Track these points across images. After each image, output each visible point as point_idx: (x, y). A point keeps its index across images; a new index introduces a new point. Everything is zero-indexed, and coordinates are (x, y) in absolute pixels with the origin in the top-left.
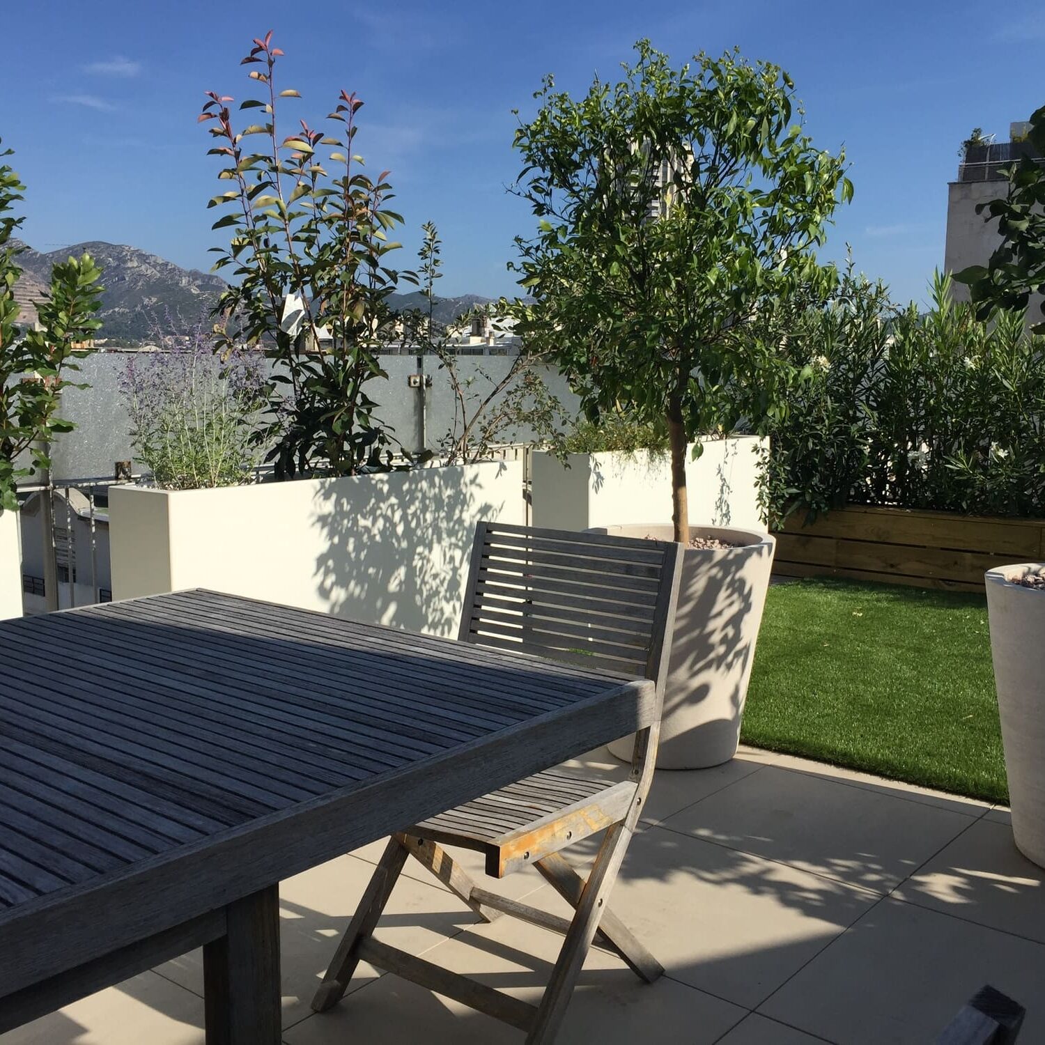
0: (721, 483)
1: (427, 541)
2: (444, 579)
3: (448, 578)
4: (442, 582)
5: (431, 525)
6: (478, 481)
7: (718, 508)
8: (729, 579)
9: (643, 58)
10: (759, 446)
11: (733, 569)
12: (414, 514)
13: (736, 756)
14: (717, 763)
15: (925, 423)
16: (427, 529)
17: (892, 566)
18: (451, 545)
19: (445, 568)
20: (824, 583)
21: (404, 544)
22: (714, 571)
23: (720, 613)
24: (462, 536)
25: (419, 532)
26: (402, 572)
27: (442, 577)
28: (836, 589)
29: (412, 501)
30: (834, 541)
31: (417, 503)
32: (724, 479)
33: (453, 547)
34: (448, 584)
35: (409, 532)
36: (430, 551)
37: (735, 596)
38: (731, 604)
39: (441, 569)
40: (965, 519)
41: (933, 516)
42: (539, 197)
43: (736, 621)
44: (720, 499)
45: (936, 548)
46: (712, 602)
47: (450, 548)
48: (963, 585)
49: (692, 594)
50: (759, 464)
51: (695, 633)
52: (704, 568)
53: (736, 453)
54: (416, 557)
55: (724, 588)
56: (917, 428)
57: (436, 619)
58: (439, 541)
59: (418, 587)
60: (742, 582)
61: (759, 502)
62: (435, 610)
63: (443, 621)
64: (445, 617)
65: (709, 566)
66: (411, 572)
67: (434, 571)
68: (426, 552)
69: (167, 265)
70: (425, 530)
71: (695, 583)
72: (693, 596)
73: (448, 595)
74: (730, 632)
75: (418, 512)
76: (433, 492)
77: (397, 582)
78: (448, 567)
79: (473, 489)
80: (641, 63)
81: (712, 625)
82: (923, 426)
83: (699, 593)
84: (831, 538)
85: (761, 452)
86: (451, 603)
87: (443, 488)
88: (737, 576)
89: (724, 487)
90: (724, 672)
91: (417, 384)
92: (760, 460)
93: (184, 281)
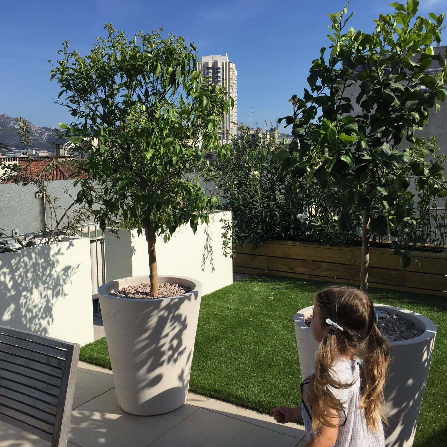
0: (207, 236)
1: (29, 289)
2: (41, 307)
3: (43, 306)
4: (40, 310)
5: (31, 279)
6: (61, 252)
7: (205, 249)
8: (171, 316)
9: (111, 34)
10: (223, 219)
11: (174, 310)
12: (20, 276)
13: (186, 402)
14: (174, 409)
15: (306, 200)
16: (29, 281)
17: (291, 269)
18: (45, 288)
19: (41, 301)
20: (261, 278)
21: (13, 293)
22: (161, 313)
23: (167, 335)
24: (52, 283)
25: (23, 284)
26: (12, 307)
27: (40, 306)
28: (266, 282)
29: (17, 269)
30: (266, 257)
31: (21, 270)
32: (208, 235)
33: (46, 289)
34: (44, 309)
35: (16, 286)
36: (31, 294)
37: (176, 324)
38: (174, 328)
39: (39, 302)
40: (323, 247)
41: (308, 246)
42: (74, 106)
43: (178, 336)
44: (206, 244)
45: (310, 261)
46: (162, 330)
47: (44, 290)
48: (322, 278)
49: (150, 326)
50: (223, 227)
51: (153, 347)
52: (155, 312)
53: (214, 222)
54: (22, 298)
55: (169, 321)
56: (303, 203)
57: (37, 329)
58: (37, 287)
59: (23, 314)
60: (180, 316)
61: (223, 246)
62: (36, 324)
63: (41, 329)
64: (42, 327)
65: (158, 310)
66: (18, 307)
67: (34, 304)
68: (29, 294)
69: (4, 116)
70: (27, 283)
71: (151, 321)
72: (150, 328)
73: (44, 315)
74: (175, 343)
75: (22, 274)
76: (31, 262)
77: (9, 313)
78: (44, 301)
79: (59, 257)
80: (110, 36)
81: (162, 342)
82: (305, 202)
83: (153, 326)
84: (265, 256)
85: (224, 222)
86: (46, 320)
87: (38, 259)
88: (176, 314)
89: (208, 239)
90: (172, 365)
91: (41, 196)
92: (224, 225)
93: (12, 123)
